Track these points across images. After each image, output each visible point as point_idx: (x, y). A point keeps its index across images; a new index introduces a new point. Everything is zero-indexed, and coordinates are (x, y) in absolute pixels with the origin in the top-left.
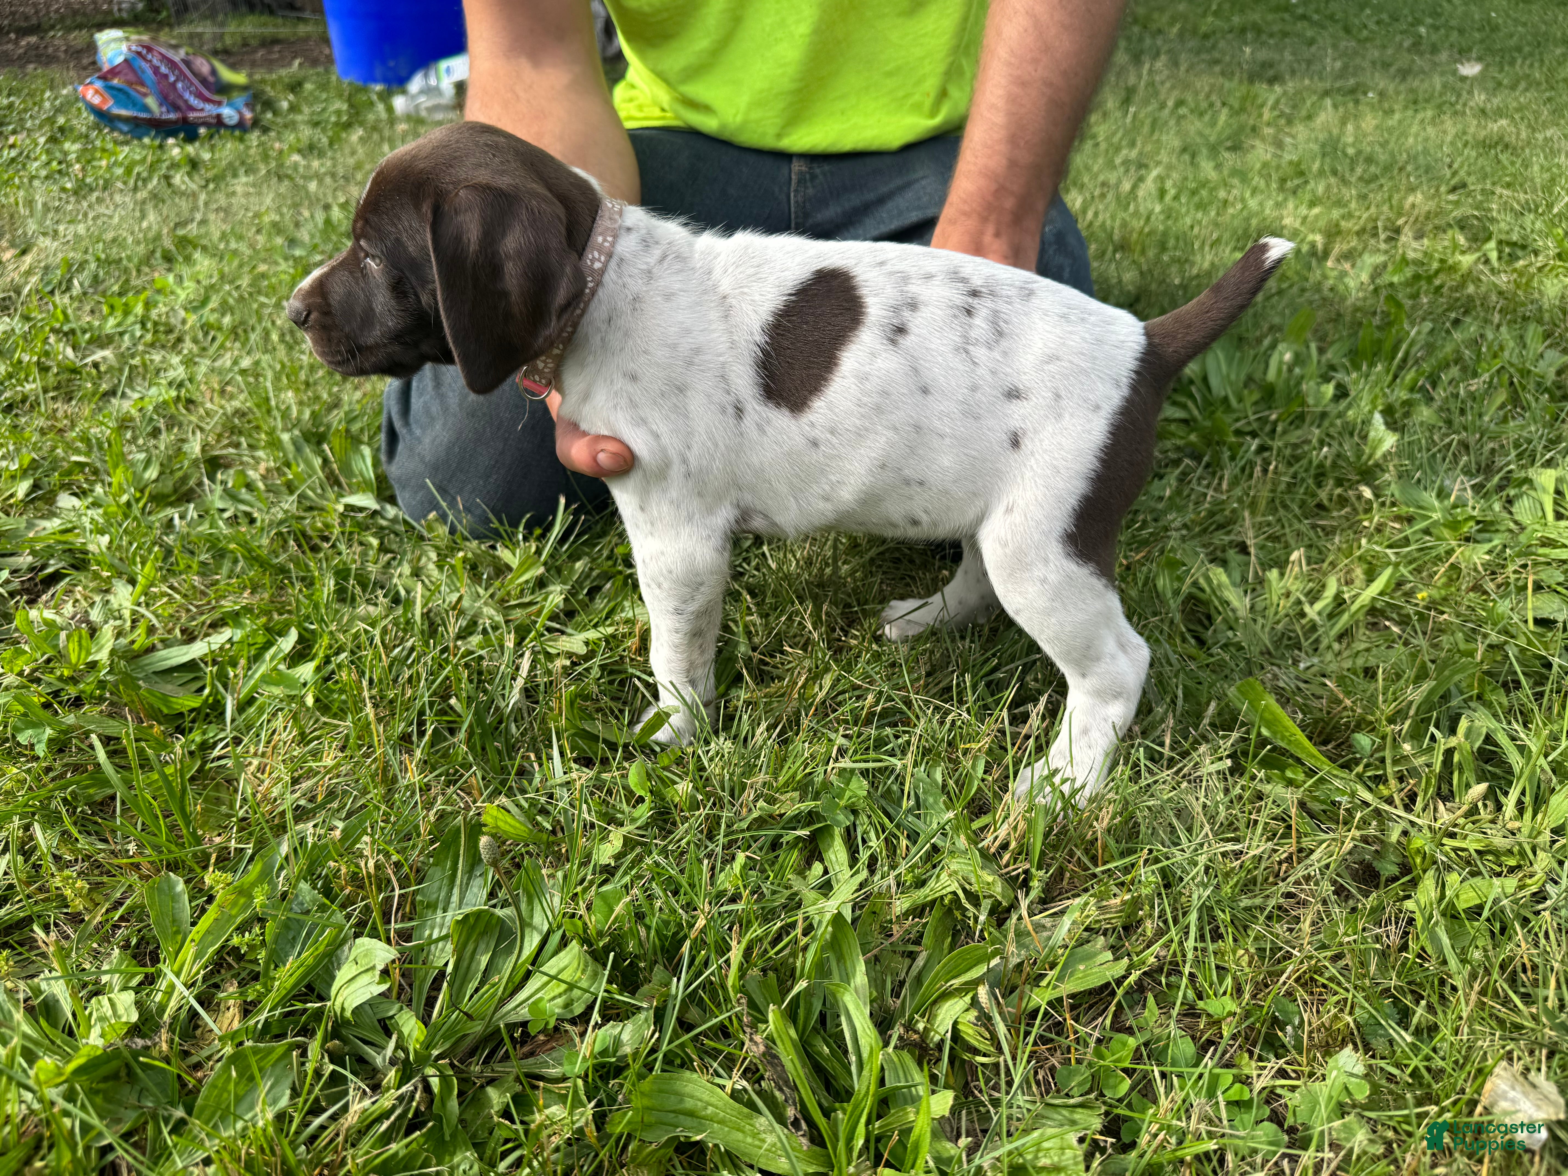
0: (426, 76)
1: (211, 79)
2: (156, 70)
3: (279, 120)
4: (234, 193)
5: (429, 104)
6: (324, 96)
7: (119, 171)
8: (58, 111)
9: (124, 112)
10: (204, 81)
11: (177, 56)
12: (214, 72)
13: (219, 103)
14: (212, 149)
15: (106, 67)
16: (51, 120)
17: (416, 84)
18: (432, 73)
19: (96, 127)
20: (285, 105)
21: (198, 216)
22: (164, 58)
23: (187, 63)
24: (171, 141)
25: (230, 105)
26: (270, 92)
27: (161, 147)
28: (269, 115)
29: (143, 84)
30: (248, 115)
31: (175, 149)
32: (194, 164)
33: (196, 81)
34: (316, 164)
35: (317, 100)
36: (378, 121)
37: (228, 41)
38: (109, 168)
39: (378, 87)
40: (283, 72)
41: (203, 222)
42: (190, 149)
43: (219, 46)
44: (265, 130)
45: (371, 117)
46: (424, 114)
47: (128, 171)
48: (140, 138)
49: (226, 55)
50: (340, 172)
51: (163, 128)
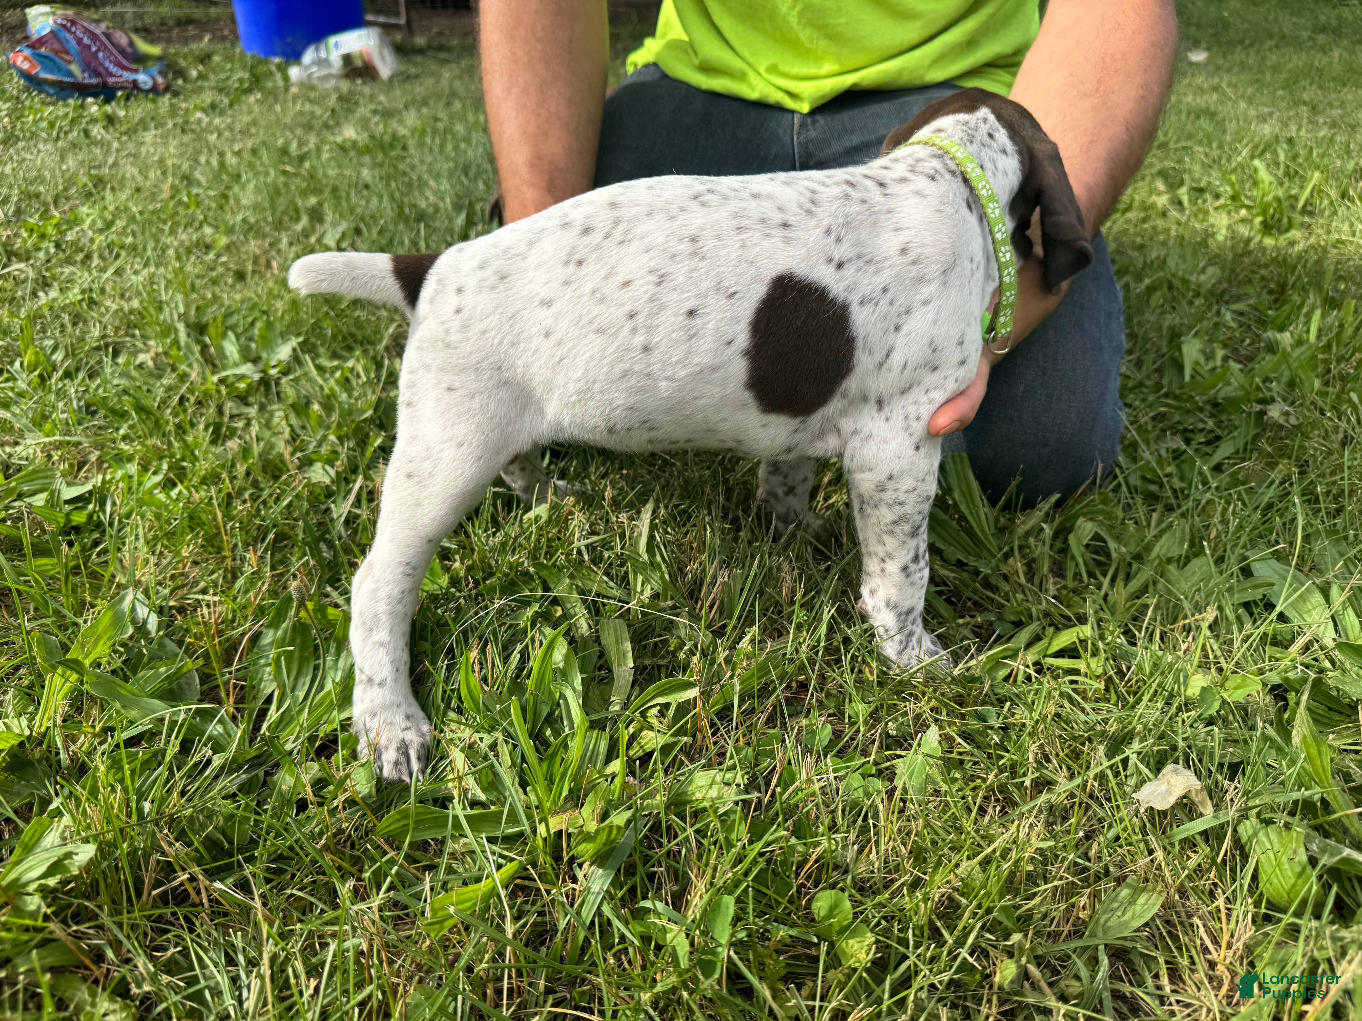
0: (317, 49)
1: (129, 50)
2: (79, 41)
3: (189, 86)
4: (143, 143)
5: (321, 73)
6: (229, 66)
7: (44, 124)
9: (50, 77)
10: (122, 52)
11: (100, 29)
12: (131, 44)
13: (136, 71)
14: (126, 107)
15: (35, 37)
17: (309, 56)
18: (322, 46)
19: (26, 89)
20: (194, 73)
21: (110, 161)
22: (86, 30)
23: (107, 35)
24: (90, 100)
25: (146, 71)
26: (183, 63)
27: (82, 106)
28: (180, 82)
29: (67, 53)
30: (160, 80)
31: (93, 107)
32: (110, 120)
33: (115, 51)
34: (217, 121)
35: (223, 70)
36: (275, 87)
37: (148, 21)
38: (35, 122)
39: (277, 60)
40: (194, 46)
41: (115, 164)
42: (108, 109)
43: (139, 24)
44: (176, 94)
45: (269, 84)
46: (315, 82)
47: (52, 125)
48: (65, 99)
49: (146, 32)
50: (238, 127)
51: (82, 90)
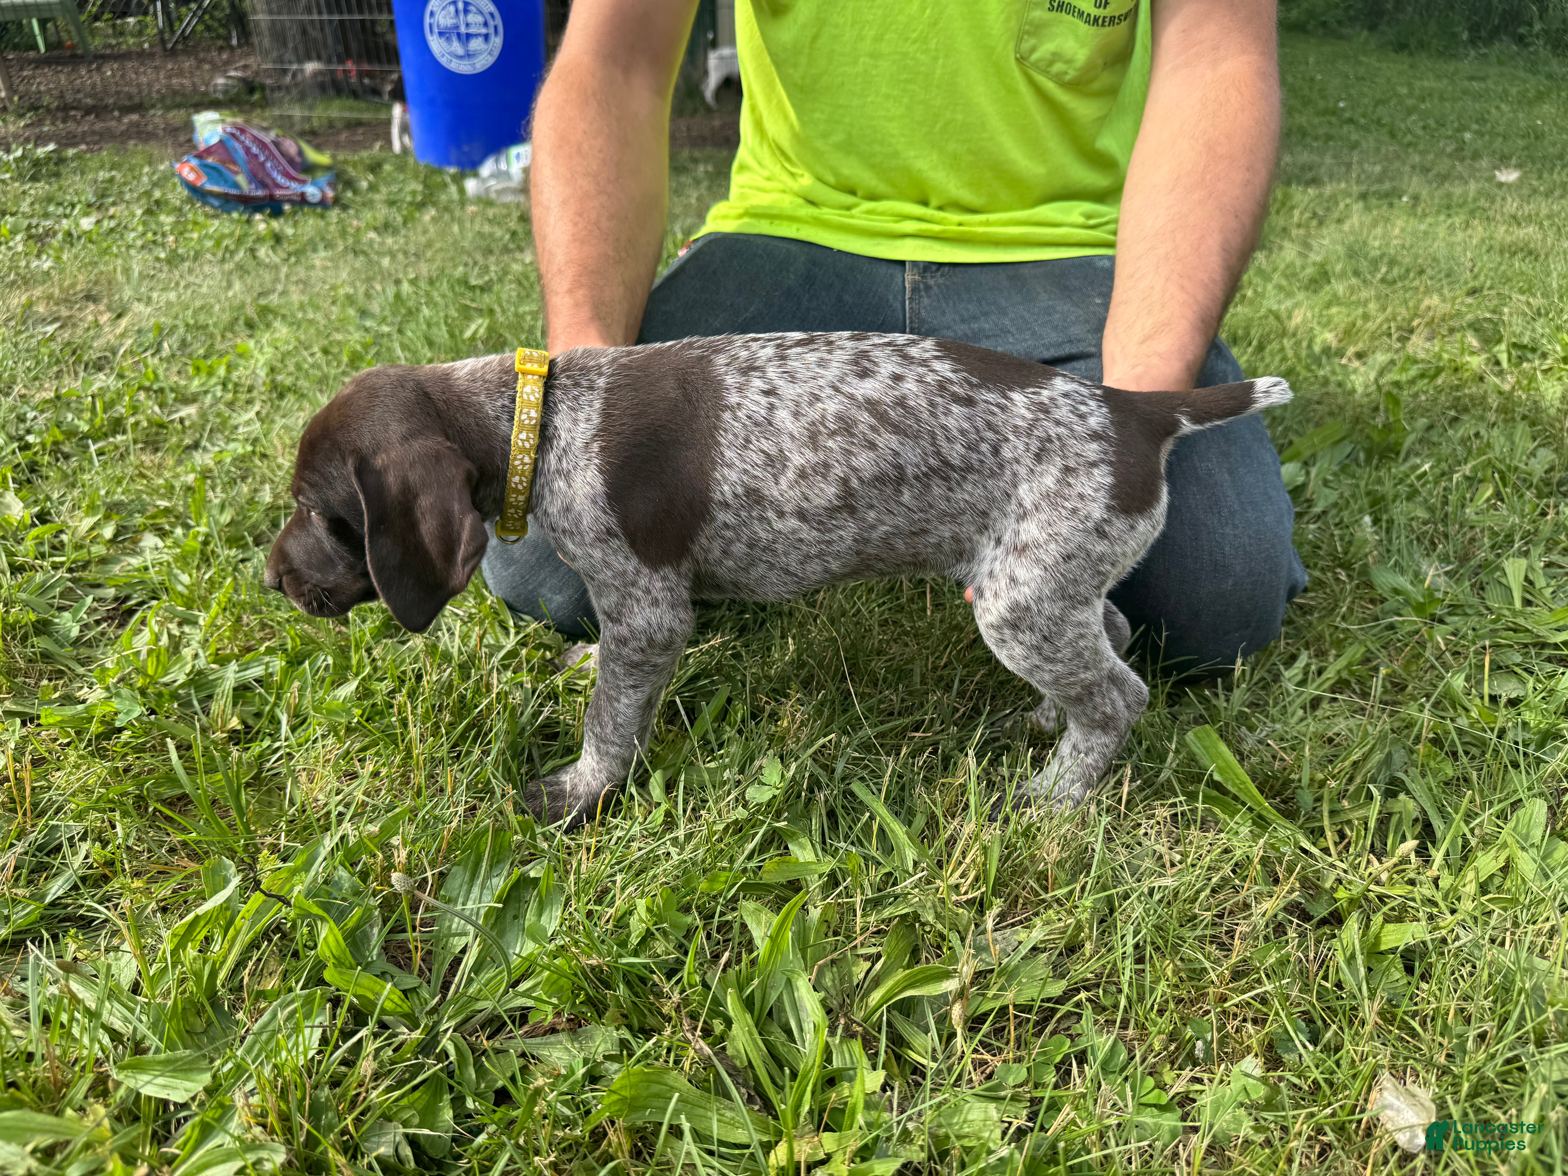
0: (497, 161)
1: (298, 159)
2: (247, 150)
3: (358, 199)
4: (313, 267)
5: (500, 187)
6: (401, 177)
7: (209, 244)
8: (155, 185)
9: (216, 189)
10: (291, 162)
11: (268, 138)
12: (301, 153)
13: (303, 182)
14: (295, 225)
15: (202, 147)
16: (148, 194)
17: (487, 168)
18: (503, 159)
19: (189, 201)
20: (364, 184)
21: (280, 288)
22: (256, 140)
23: (276, 144)
24: (258, 217)
25: (314, 183)
26: (352, 172)
27: (248, 222)
28: (349, 194)
29: (234, 162)
30: (330, 194)
31: (261, 224)
32: (277, 239)
33: (283, 161)
34: (390, 241)
35: (395, 181)
36: (451, 201)
37: (316, 123)
38: (200, 240)
39: (452, 170)
40: (365, 154)
41: (284, 293)
42: (275, 224)
43: (307, 127)
44: (345, 208)
45: (443, 198)
46: (493, 196)
47: (218, 243)
48: (229, 212)
49: (313, 136)
50: (412, 249)
51: (251, 204)
